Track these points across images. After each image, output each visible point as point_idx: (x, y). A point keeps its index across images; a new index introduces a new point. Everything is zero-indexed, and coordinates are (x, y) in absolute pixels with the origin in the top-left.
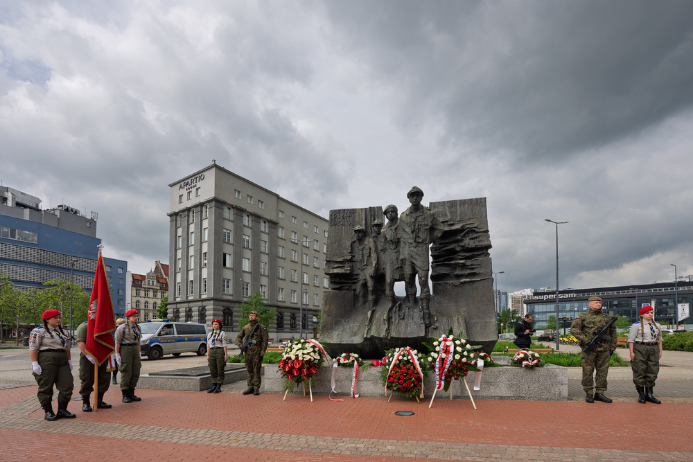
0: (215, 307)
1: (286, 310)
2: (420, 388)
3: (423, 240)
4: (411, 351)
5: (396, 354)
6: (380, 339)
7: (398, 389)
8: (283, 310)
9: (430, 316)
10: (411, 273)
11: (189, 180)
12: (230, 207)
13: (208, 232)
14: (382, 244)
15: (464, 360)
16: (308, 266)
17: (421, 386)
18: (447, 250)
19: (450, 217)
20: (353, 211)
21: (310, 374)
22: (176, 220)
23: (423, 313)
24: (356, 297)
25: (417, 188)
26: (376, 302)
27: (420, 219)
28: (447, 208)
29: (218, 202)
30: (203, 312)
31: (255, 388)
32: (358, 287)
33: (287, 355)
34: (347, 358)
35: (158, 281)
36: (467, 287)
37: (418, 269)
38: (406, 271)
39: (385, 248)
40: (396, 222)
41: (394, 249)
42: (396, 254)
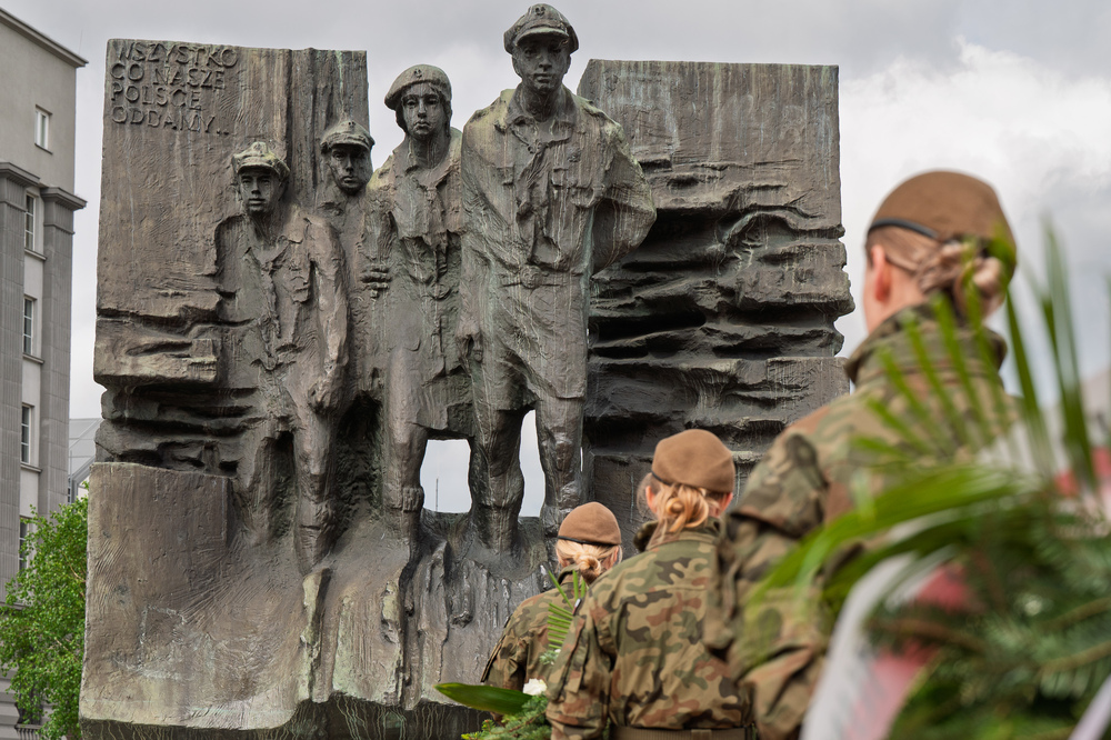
3: (567, 258)
6: (370, 710)
10: (504, 404)
14: (373, 251)
18: (658, 299)
19: (677, 145)
20: (226, 62)
24: (237, 504)
25: (553, 16)
26: (334, 536)
27: (556, 157)
28: (666, 96)
32: (250, 452)
37: (539, 392)
38: (481, 395)
39: (387, 271)
40: (444, 152)
41: (428, 282)
42: (439, 306)
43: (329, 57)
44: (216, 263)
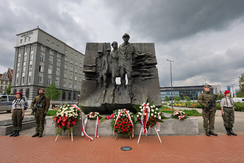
0: (34, 89)
1: (67, 91)
2: (132, 131)
3: (129, 58)
4: (126, 111)
5: (119, 113)
6: (109, 104)
7: (121, 132)
8: (65, 91)
9: (133, 94)
10: (124, 73)
11: (26, 34)
12: (44, 46)
13: (33, 56)
14: (110, 60)
15: (155, 116)
16: (77, 73)
17: (132, 130)
18: (138, 64)
19: (139, 50)
20: (97, 44)
21: (72, 124)
22: (18, 50)
23: (130, 92)
24: (98, 84)
25: (127, 34)
26: (107, 87)
27: (128, 48)
28: (138, 46)
29: (39, 44)
30: (28, 91)
31: (40, 133)
32: (99, 79)
33: (59, 114)
34: (93, 115)
35: (9, 77)
36: (148, 81)
37: (127, 71)
38: (121, 72)
40: (117, 50)
41: (116, 62)
42: (117, 64)
43: (107, 43)
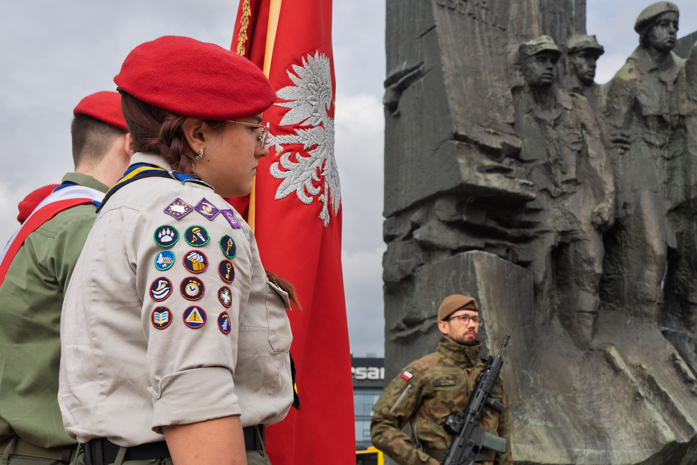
32: (540, 255)
39: (628, 137)
42: (667, 164)
44: (514, 115)
